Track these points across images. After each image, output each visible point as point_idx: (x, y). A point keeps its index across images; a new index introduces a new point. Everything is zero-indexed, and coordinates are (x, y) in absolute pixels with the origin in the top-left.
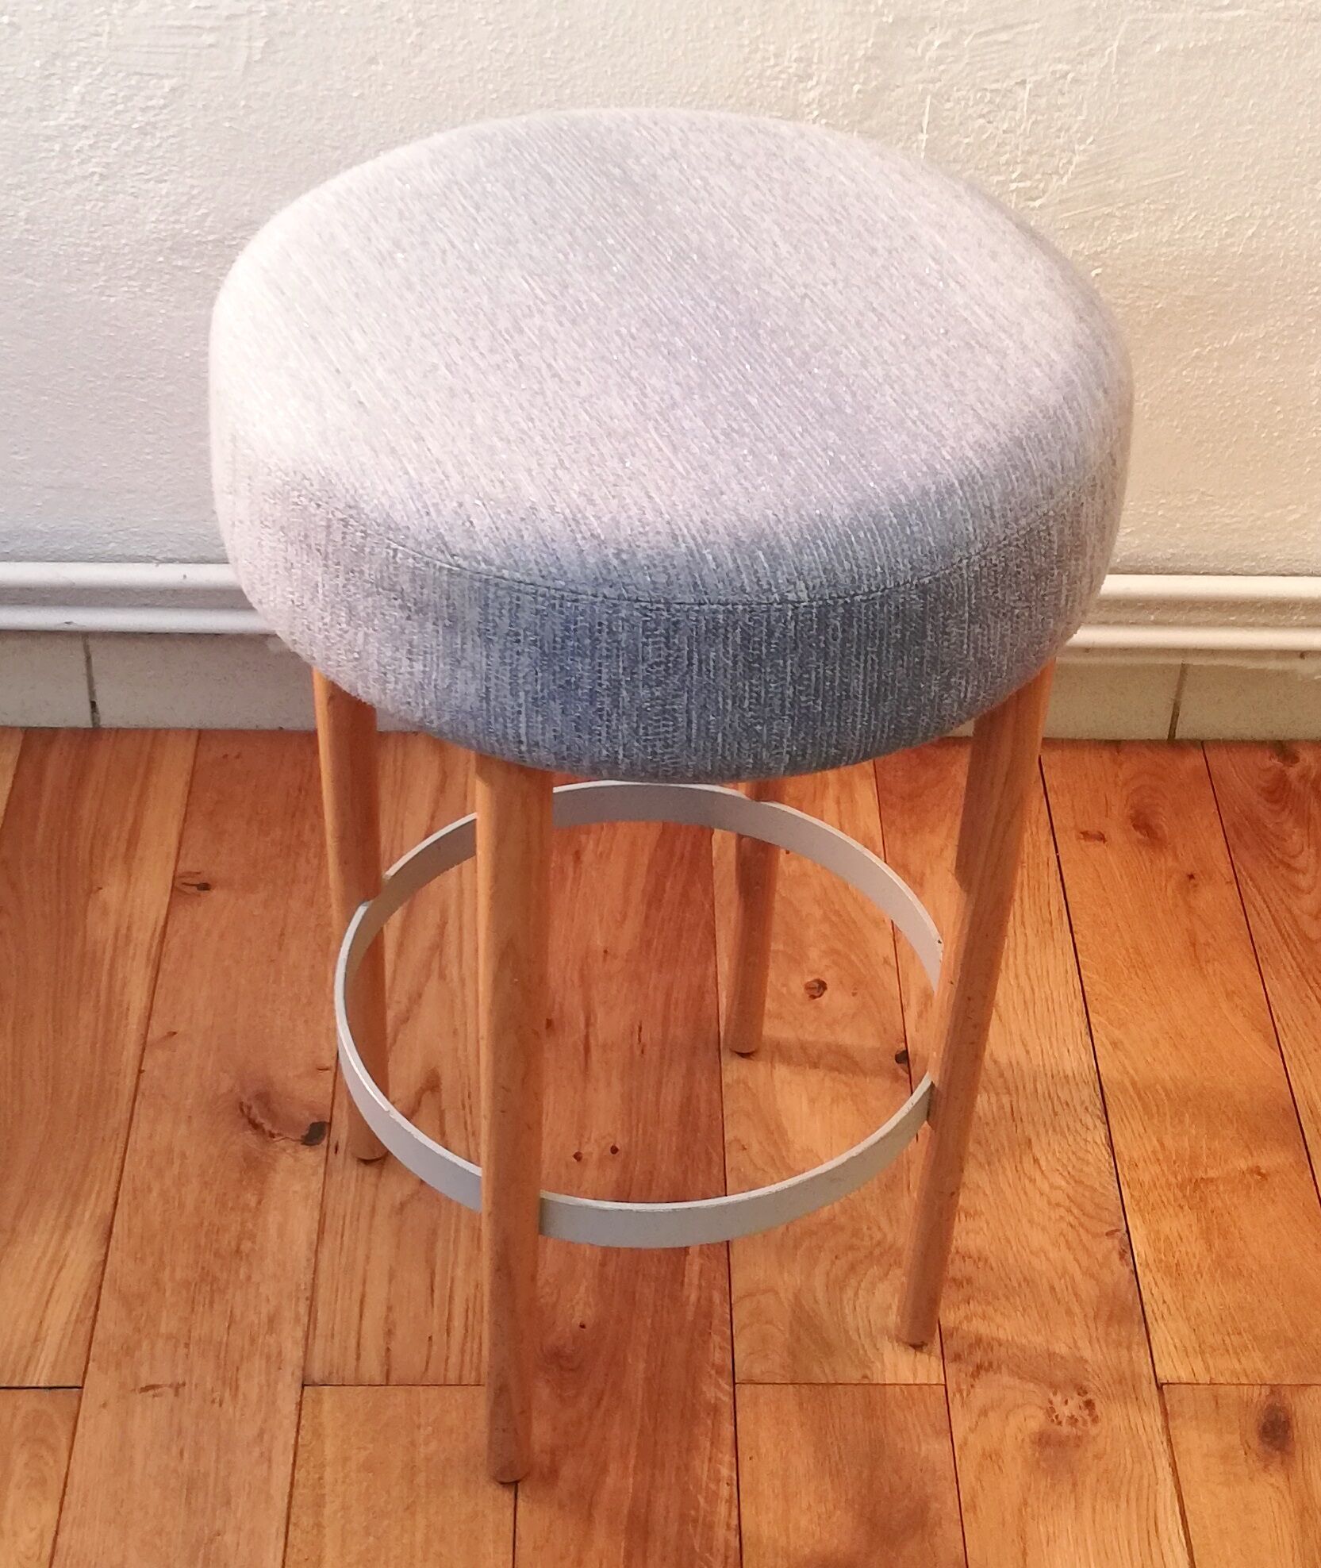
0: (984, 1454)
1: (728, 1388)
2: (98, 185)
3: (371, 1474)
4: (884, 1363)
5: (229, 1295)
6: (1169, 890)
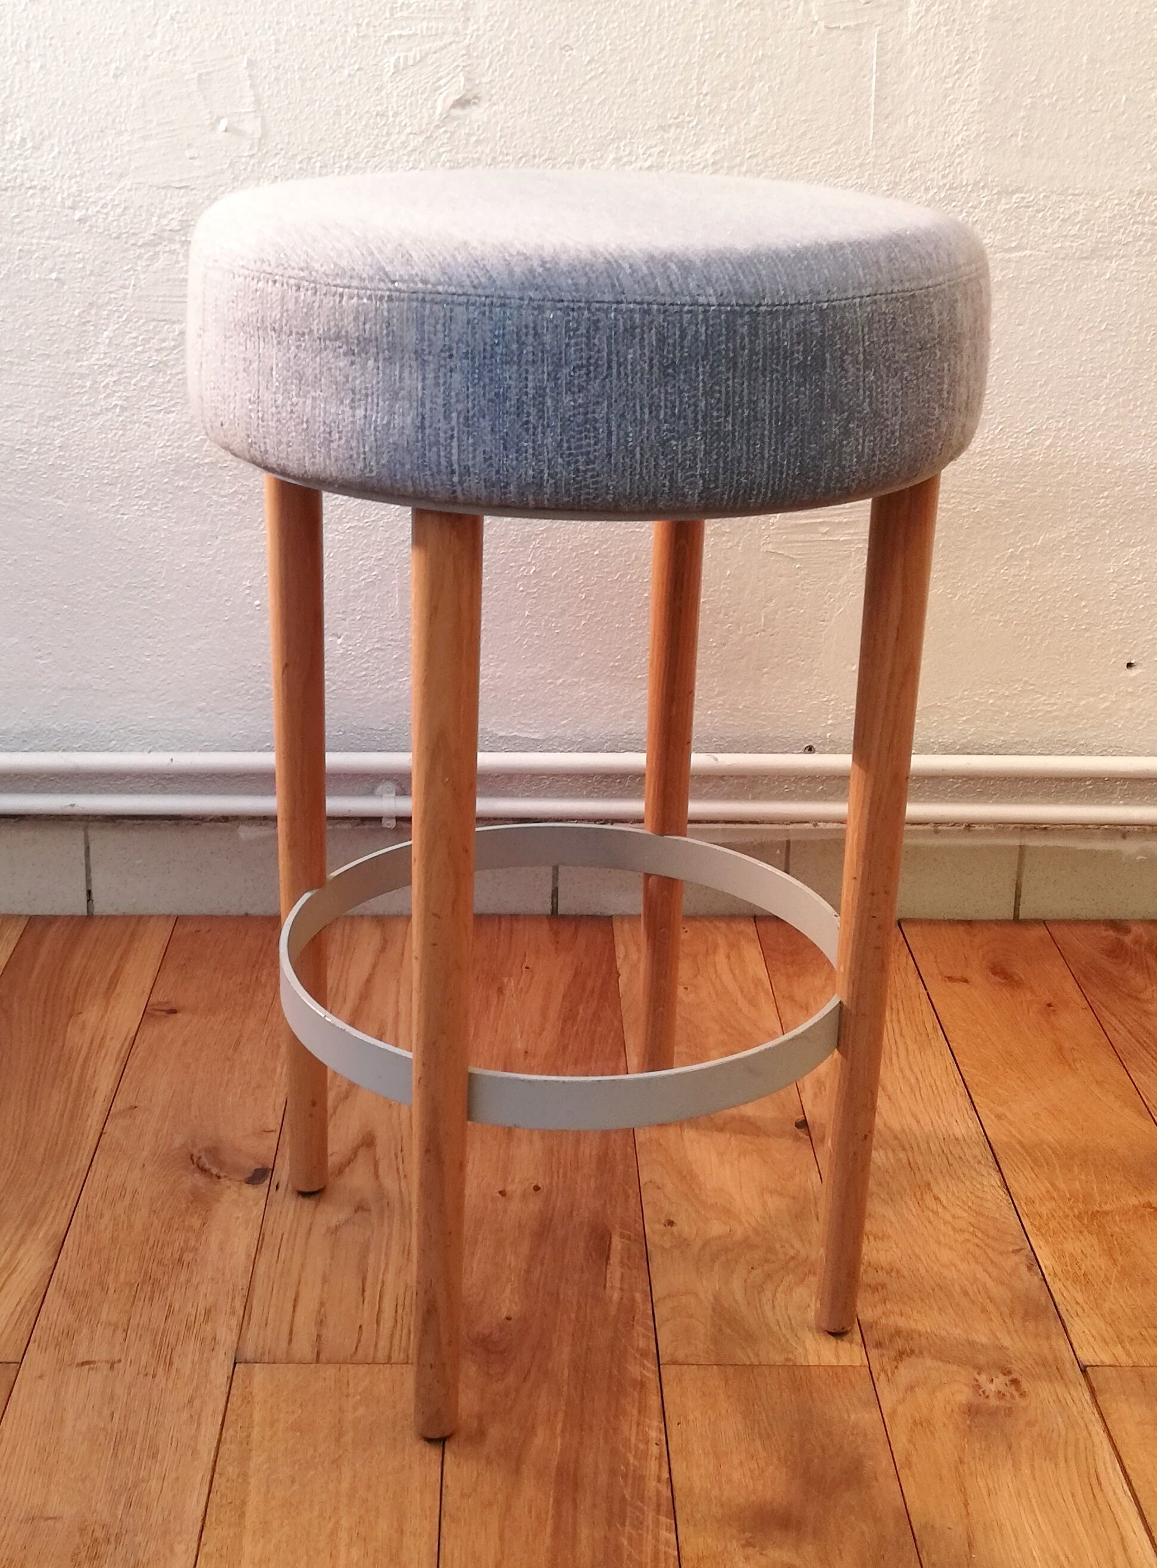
0: (914, 1422)
1: (654, 1369)
2: (119, 416)
3: (298, 1434)
4: (806, 1349)
5: (169, 1293)
6: (1031, 1014)
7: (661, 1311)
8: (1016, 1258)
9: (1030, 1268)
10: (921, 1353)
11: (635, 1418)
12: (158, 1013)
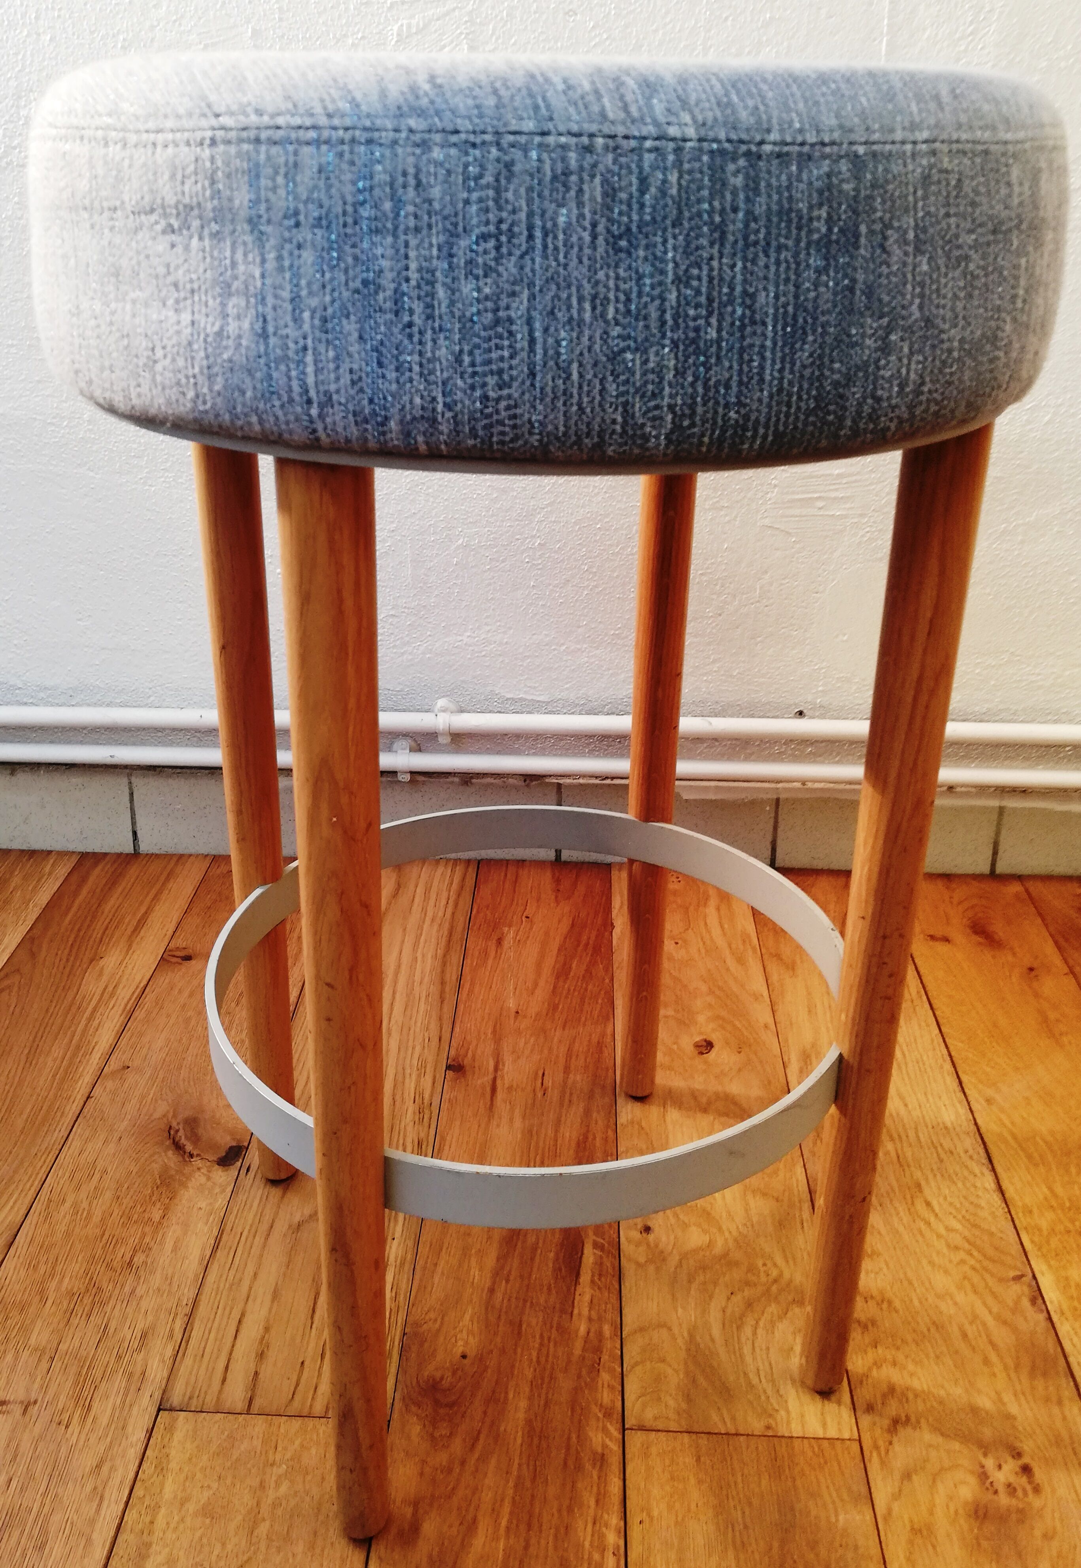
0: (912, 1529)
1: (617, 1435)
3: (208, 1521)
4: (788, 1412)
5: (108, 1309)
6: (1014, 980)
7: (632, 1352)
8: (1016, 1289)
9: (1033, 1301)
10: (918, 1422)
11: (592, 1512)
12: (174, 960)
